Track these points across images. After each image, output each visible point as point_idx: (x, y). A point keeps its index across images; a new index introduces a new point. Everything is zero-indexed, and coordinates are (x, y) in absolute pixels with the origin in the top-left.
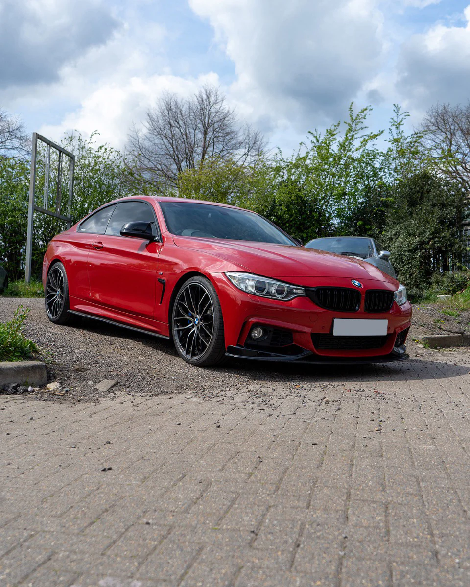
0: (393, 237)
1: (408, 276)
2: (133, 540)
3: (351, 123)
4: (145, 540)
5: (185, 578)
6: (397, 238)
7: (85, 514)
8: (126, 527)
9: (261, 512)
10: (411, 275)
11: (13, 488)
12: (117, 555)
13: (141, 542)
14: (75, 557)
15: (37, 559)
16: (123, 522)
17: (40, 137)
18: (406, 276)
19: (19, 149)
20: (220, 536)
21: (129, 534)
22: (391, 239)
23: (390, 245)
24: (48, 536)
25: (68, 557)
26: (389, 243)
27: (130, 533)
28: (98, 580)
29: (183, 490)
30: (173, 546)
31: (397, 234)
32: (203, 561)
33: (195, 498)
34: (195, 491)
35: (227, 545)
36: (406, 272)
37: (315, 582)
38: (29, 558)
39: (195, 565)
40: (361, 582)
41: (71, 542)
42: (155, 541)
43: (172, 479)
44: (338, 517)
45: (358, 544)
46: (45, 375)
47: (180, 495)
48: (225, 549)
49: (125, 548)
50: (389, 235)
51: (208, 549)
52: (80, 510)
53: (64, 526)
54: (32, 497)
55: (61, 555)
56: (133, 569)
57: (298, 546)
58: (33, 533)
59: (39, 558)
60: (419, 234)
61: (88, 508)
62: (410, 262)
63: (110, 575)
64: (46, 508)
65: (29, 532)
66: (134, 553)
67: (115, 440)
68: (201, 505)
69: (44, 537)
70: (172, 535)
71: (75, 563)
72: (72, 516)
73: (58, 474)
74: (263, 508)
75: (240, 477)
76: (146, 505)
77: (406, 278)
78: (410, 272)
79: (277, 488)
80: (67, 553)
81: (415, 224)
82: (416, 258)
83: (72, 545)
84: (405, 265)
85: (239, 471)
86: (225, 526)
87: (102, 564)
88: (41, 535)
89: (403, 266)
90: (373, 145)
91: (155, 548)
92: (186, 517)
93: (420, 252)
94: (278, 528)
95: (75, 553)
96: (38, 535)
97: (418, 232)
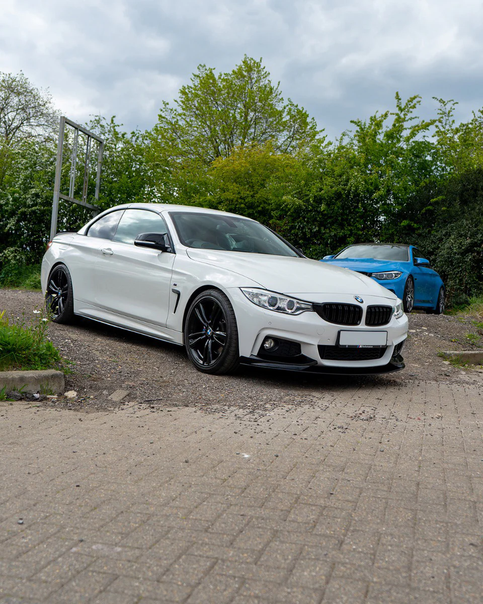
0: (443, 237)
1: (457, 281)
2: (121, 522)
3: (399, 112)
4: (129, 523)
5: (153, 548)
6: (448, 238)
7: (88, 503)
8: (117, 514)
9: (222, 509)
10: (461, 280)
11: (33, 482)
12: (108, 531)
13: (126, 524)
14: (77, 531)
15: (50, 531)
16: (116, 510)
17: (67, 121)
18: (456, 281)
19: (45, 127)
20: (185, 523)
21: (118, 519)
22: (441, 240)
23: (440, 246)
24: (58, 517)
25: (72, 531)
26: (438, 244)
27: (120, 518)
28: (92, 546)
29: (166, 490)
30: (149, 528)
31: (448, 235)
32: (168, 538)
33: (174, 496)
34: (176, 491)
35: (188, 529)
36: (456, 276)
37: (243, 554)
38: (44, 530)
39: (162, 540)
40: (276, 557)
41: (75, 522)
42: (136, 524)
43: (160, 481)
44: (280, 514)
45: (286, 533)
46: (63, 383)
47: (163, 494)
48: (186, 531)
49: (114, 527)
50: (439, 235)
51: (174, 531)
52: (84, 501)
53: (71, 511)
54: (48, 489)
55: (67, 529)
56: (117, 540)
57: (242, 532)
58: (48, 514)
59: (52, 531)
60: (471, 236)
61: (90, 499)
62: (460, 266)
63: (101, 543)
64: (58, 498)
65: (45, 513)
66: (120, 530)
67: (120, 447)
68: (177, 501)
69: (56, 518)
70: (150, 521)
71: (77, 535)
72: (78, 504)
73: (70, 473)
74: (225, 505)
75: (216, 482)
76: (135, 500)
77: (456, 283)
78: (459, 277)
79: (243, 492)
80: (72, 528)
81: (467, 225)
82: (466, 261)
83: (76, 524)
84: (455, 268)
85: (216, 478)
86: (191, 517)
87: (95, 536)
88: (54, 516)
89: (453, 270)
90: (424, 136)
91: (136, 528)
92: (164, 509)
93: (471, 255)
94: (231, 520)
95: (78, 528)
96: (51, 516)
97: (469, 233)
